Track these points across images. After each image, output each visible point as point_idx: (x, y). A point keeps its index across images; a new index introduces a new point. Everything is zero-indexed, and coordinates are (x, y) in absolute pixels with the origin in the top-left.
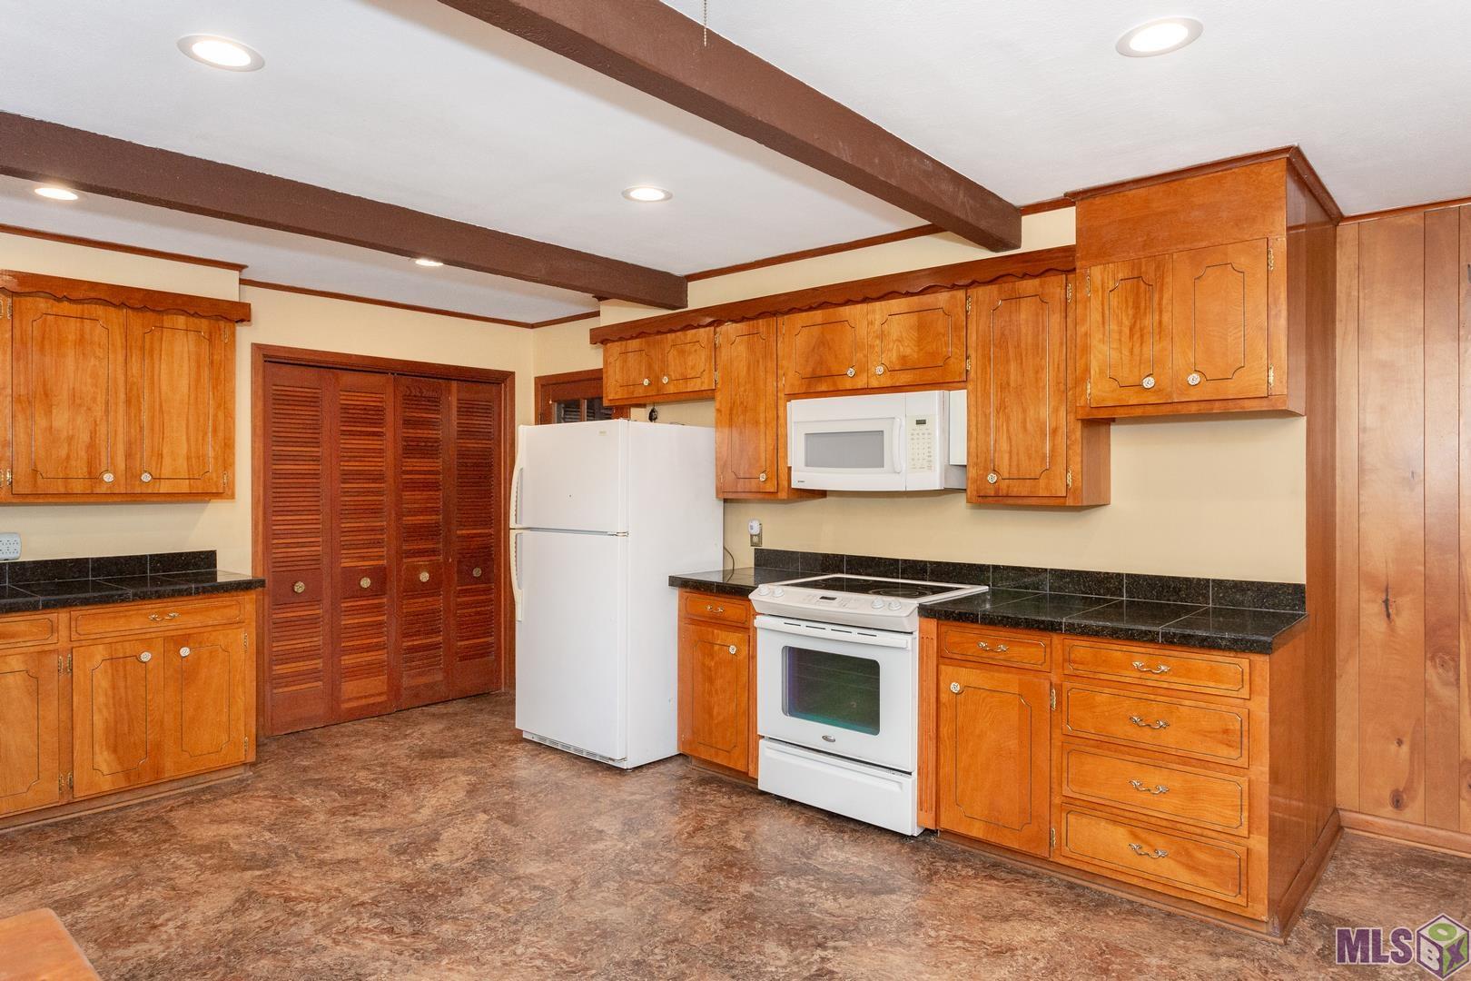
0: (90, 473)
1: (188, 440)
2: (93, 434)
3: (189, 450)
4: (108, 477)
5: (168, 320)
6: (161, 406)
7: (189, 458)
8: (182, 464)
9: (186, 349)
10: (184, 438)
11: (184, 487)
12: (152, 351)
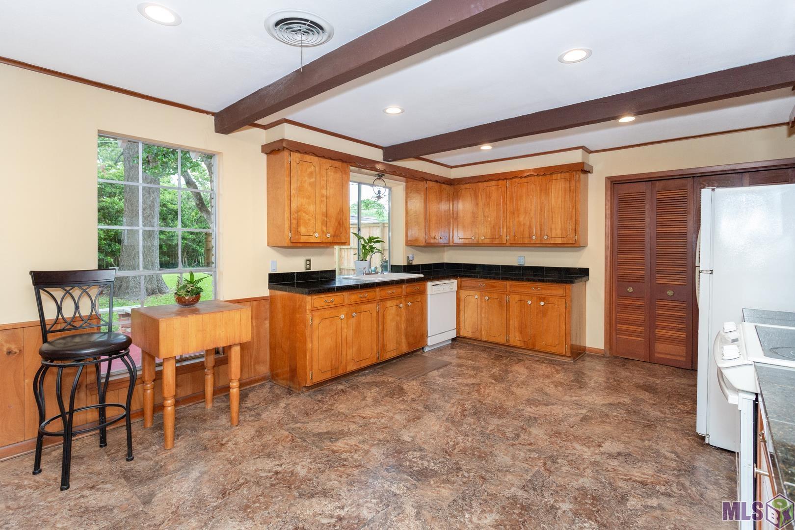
0: (529, 236)
1: (561, 223)
2: (530, 222)
3: (561, 227)
4: (534, 237)
5: (554, 176)
6: (552, 210)
7: (561, 229)
8: (559, 231)
9: (561, 186)
10: (560, 221)
11: (559, 241)
12: (549, 189)
